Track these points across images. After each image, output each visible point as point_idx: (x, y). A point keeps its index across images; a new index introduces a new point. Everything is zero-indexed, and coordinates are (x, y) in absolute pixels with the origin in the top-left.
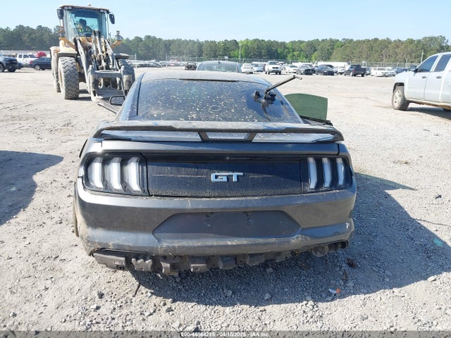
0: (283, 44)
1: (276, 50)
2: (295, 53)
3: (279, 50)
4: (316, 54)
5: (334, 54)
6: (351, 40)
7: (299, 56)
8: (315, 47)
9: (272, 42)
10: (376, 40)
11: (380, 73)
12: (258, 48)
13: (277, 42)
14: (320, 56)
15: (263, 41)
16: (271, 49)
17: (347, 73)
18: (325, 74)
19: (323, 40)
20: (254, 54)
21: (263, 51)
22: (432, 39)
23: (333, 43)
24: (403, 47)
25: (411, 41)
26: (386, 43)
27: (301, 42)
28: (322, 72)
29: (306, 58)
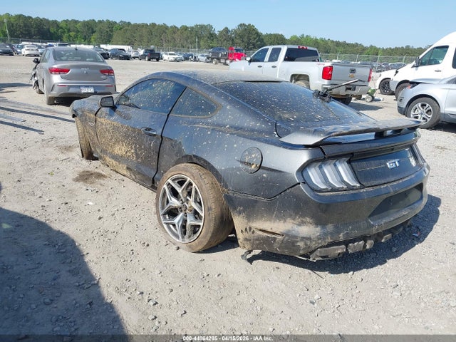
0: (55, 22)
1: (49, 29)
2: (71, 34)
3: (52, 30)
4: (95, 36)
5: (114, 37)
6: (129, 23)
7: (76, 37)
8: (92, 29)
9: (41, 20)
10: (154, 25)
11: (172, 58)
12: (25, 26)
13: (47, 20)
14: (100, 38)
15: (30, 17)
16: (43, 28)
17: (142, 57)
18: (121, 58)
19: (100, 22)
20: (22, 33)
21: (33, 30)
22: (202, 27)
23: (111, 25)
24: (179, 33)
25: (185, 28)
26: (163, 28)
27: (76, 22)
28: (117, 57)
29: (85, 40)
